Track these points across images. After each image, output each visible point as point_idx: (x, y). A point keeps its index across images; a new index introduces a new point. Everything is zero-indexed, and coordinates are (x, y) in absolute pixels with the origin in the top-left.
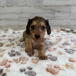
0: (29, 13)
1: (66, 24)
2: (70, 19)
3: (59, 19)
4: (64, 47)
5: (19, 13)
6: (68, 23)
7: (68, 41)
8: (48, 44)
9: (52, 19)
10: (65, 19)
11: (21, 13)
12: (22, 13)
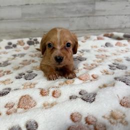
0: (43, 4)
1: (117, 26)
2: (126, 15)
3: (104, 16)
4: (114, 73)
5: (22, 5)
6: (123, 23)
7: (121, 61)
8: (81, 70)
9: (89, 17)
10: (115, 15)
11: (26, 5)
12: (28, 4)
